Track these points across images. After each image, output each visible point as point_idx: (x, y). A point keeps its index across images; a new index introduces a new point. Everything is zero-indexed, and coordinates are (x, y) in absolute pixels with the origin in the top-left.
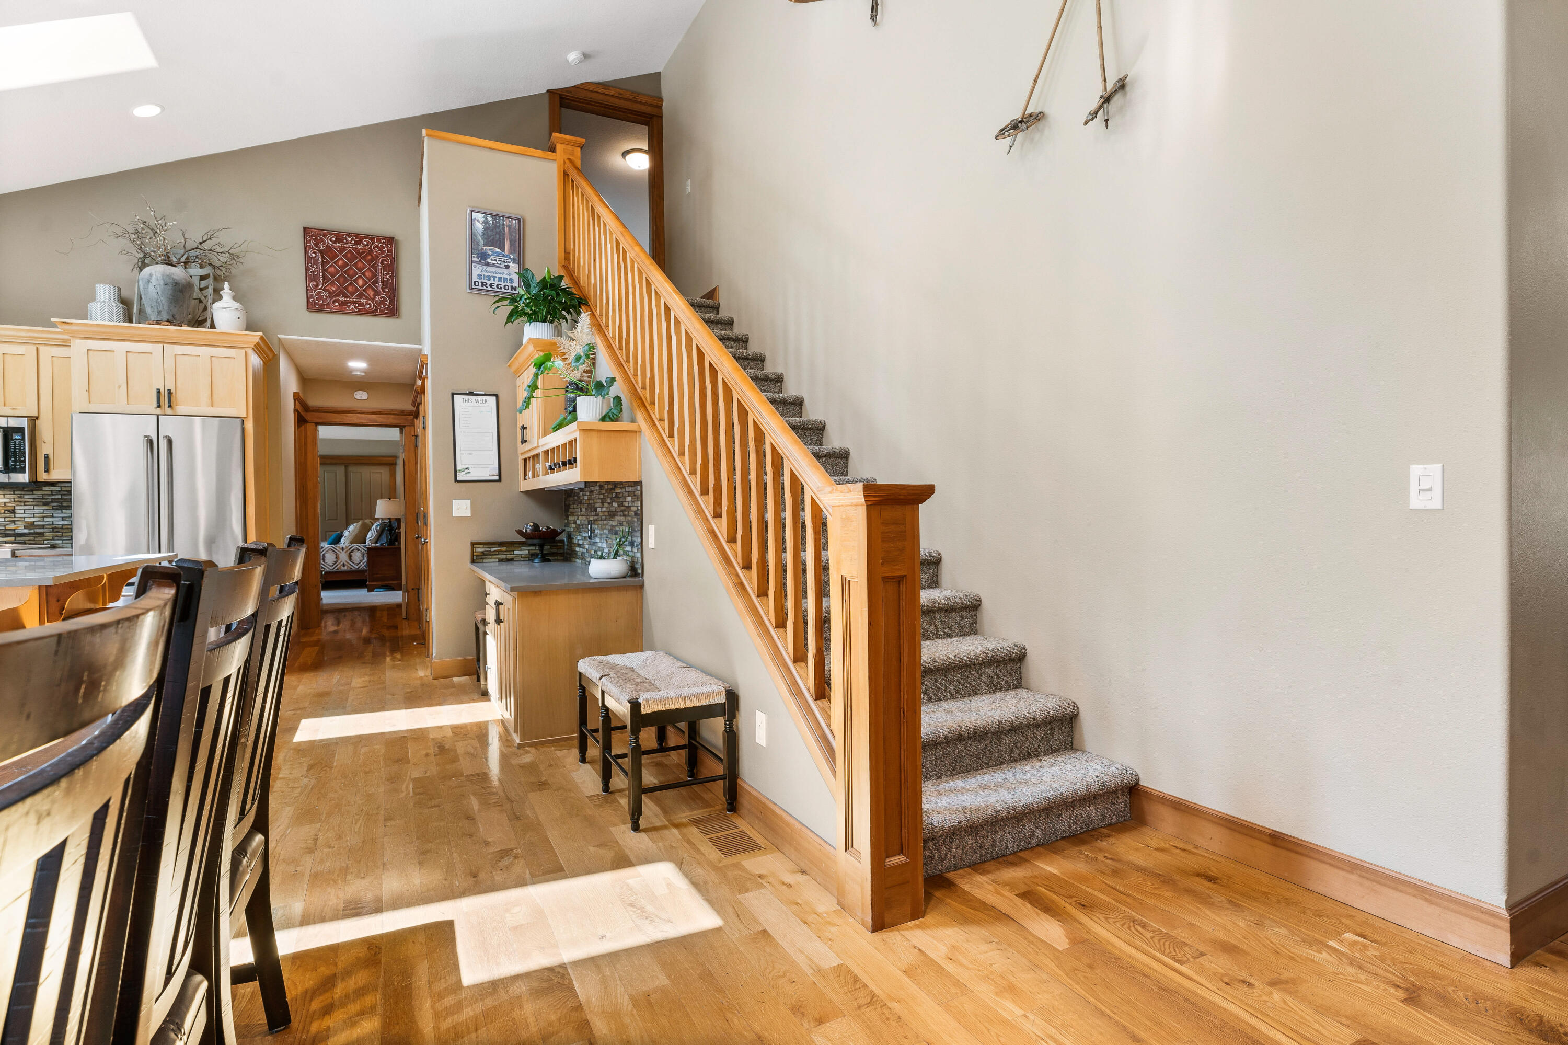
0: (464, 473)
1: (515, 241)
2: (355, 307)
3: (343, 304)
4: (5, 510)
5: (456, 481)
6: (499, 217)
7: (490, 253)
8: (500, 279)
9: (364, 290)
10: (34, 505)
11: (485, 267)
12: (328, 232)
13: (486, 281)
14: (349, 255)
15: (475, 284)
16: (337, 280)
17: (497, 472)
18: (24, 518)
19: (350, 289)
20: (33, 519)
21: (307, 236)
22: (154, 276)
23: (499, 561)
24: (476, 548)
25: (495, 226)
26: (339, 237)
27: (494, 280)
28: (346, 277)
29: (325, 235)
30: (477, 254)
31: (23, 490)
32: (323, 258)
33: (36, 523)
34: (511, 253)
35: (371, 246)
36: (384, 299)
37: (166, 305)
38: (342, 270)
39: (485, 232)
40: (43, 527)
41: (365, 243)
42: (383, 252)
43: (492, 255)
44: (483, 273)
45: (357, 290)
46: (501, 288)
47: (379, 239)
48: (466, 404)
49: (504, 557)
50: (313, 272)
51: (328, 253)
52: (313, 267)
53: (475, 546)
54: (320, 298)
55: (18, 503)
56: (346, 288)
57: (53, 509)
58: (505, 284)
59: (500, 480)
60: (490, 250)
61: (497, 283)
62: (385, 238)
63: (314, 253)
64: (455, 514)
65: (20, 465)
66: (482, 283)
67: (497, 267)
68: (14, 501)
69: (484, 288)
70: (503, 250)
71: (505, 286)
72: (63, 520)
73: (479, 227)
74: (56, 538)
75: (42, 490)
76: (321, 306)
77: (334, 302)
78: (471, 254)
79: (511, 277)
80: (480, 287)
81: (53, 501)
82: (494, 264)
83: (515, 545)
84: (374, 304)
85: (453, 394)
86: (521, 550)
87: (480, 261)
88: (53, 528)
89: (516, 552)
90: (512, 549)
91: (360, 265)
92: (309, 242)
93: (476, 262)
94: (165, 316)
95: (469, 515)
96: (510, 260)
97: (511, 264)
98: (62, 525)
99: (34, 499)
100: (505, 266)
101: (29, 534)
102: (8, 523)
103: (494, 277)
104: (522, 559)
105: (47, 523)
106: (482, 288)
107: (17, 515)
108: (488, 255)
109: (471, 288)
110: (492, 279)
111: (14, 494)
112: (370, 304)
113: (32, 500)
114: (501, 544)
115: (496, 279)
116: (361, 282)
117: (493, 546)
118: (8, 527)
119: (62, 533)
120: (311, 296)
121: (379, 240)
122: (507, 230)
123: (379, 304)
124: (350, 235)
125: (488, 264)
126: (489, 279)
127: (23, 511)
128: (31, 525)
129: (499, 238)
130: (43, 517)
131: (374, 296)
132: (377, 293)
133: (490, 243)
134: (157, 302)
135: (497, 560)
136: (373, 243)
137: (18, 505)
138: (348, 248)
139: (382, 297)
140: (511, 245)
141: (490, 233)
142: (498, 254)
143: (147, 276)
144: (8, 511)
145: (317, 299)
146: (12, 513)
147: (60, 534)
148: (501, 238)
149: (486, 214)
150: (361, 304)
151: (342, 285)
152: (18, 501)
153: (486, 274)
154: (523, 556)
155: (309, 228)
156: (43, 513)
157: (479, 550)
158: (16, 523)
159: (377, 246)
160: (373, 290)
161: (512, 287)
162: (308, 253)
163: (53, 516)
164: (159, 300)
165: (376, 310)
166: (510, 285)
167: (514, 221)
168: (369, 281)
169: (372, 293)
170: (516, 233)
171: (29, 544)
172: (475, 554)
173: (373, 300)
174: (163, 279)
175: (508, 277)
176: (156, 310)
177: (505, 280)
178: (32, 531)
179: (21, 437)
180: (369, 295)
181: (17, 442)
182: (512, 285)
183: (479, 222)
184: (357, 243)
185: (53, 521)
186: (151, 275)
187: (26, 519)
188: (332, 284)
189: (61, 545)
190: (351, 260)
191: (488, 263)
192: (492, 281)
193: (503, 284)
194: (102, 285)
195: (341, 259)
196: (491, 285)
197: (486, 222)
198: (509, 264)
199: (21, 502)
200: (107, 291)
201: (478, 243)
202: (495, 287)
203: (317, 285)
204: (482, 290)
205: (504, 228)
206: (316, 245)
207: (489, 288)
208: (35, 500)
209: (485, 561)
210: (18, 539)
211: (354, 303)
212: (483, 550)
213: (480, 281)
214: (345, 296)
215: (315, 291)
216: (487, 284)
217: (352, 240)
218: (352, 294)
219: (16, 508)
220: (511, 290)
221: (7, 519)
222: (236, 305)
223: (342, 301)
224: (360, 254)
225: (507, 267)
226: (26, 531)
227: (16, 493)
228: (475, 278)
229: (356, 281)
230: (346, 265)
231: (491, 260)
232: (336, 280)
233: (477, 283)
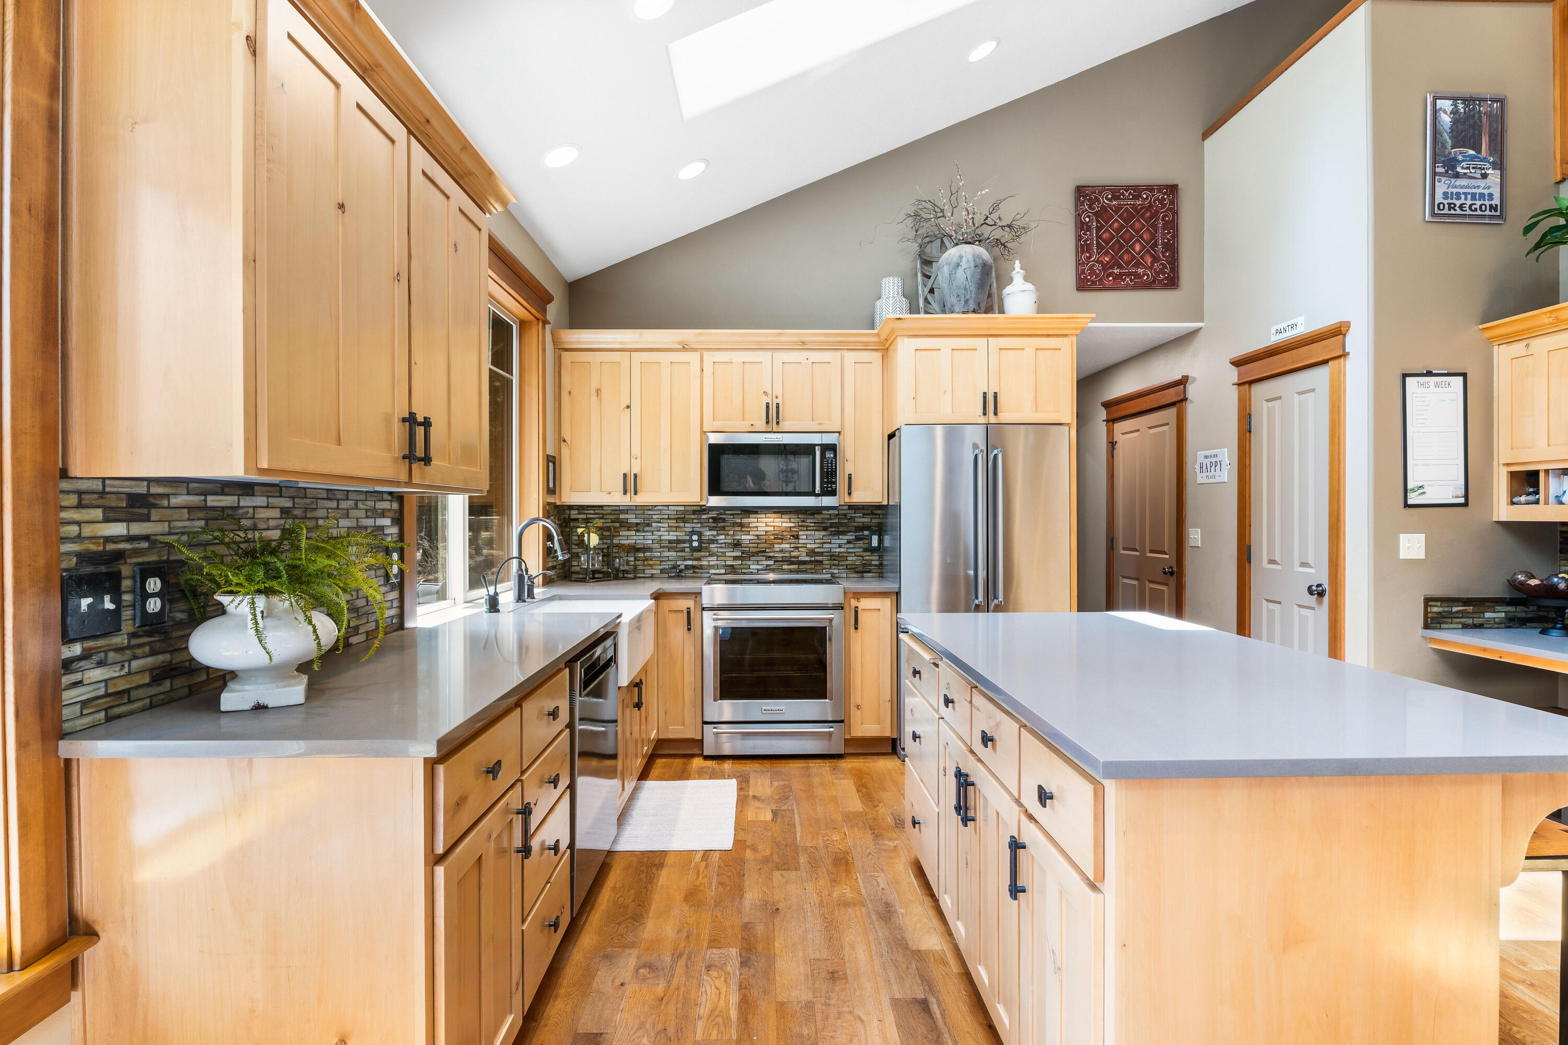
0: (1417, 493)
1: (1497, 135)
2: (1131, 280)
3: (1118, 277)
4: (791, 536)
5: (1406, 505)
6: (1474, 101)
7: (1460, 158)
8: (1474, 196)
9: (1141, 257)
10: (815, 530)
11: (1453, 180)
12: (1103, 188)
13: (1454, 201)
14: (1125, 215)
15: (1439, 208)
16: (1112, 248)
17: (1462, 492)
18: (806, 544)
19: (1126, 257)
20: (814, 546)
21: (1080, 198)
22: (964, 257)
23: (1463, 628)
24: (1431, 606)
25: (1469, 115)
26: (1116, 192)
27: (1466, 199)
28: (1120, 245)
29: (1100, 192)
30: (1443, 162)
31: (804, 514)
32: (1098, 222)
33: (816, 550)
34: (1490, 155)
35: (1151, 199)
36: (1164, 266)
37: (973, 289)
38: (1117, 234)
39: (1454, 128)
40: (821, 554)
41: (1145, 196)
42: (1164, 206)
43: (1463, 161)
44: (1450, 190)
45: (1134, 257)
46: (1476, 210)
47: (1160, 188)
48: (1422, 390)
49: (1470, 621)
50: (1086, 240)
51: (1102, 214)
52: (1086, 235)
53: (1430, 603)
54: (1093, 272)
55: (802, 528)
56: (1121, 257)
57: (831, 535)
58: (1482, 202)
59: (1466, 504)
60: (1460, 153)
61: (1469, 202)
62: (1166, 186)
63: (1088, 217)
64: (1403, 555)
65: (831, 487)
66: (1449, 204)
67: (1471, 178)
68: (799, 526)
69: (1452, 212)
70: (1479, 152)
71: (1481, 206)
72: (840, 547)
73: (1446, 119)
74: (833, 567)
75: (821, 513)
76: (1094, 283)
77: (1108, 276)
78: (1434, 162)
79: (1490, 191)
80: (1446, 211)
81: (832, 525)
82: (1465, 174)
83: (1487, 604)
84: (1152, 274)
85: (1405, 376)
86: (1495, 612)
87: (1447, 172)
88: (831, 556)
89: (1487, 615)
90: (1482, 609)
91: (1137, 226)
92: (1082, 204)
93: (1441, 174)
94: (972, 306)
95: (1422, 555)
96: (1488, 165)
97: (1490, 171)
98: (839, 552)
99: (815, 523)
100: (1482, 174)
101: (811, 562)
102: (792, 549)
103: (1466, 194)
104: (1496, 626)
105: (826, 550)
106: (1450, 212)
107: (801, 541)
108: (1458, 161)
109: (1433, 214)
110: (1463, 196)
111: (798, 518)
112: (1147, 275)
113: (813, 525)
114: (1467, 602)
115: (1469, 197)
116: (1137, 247)
117: (1456, 604)
118: (793, 554)
119: (839, 561)
120: (1083, 272)
121: (1160, 190)
122: (1484, 119)
123: (1158, 274)
124: (1127, 188)
125: (1457, 176)
126: (1459, 198)
127: (805, 537)
128: (811, 552)
129: (1474, 134)
130: (823, 543)
131: (1152, 263)
132: (1155, 259)
133: (1462, 143)
134: (965, 289)
135: (1460, 626)
136: (1153, 195)
137: (801, 530)
138: (1125, 205)
139: (1162, 264)
140: (1491, 141)
141: (1460, 127)
142: (1472, 158)
143: (955, 259)
144: (793, 536)
145: (1089, 274)
146: (796, 539)
147: (836, 562)
148: (1477, 132)
149: (1455, 99)
150: (1137, 276)
151: (1117, 254)
152: (802, 526)
153: (1455, 191)
154: (1497, 620)
155: (1083, 187)
156: (822, 539)
157: (1435, 609)
158: (800, 549)
159: (1157, 199)
160: (1152, 255)
161: (1491, 206)
162: (1081, 218)
163: (830, 543)
164: (968, 287)
165: (1154, 282)
166: (1487, 203)
167: (1495, 105)
168: (1148, 245)
169: (1149, 260)
170: (1497, 123)
171: (812, 573)
172: (1429, 615)
173: (1151, 268)
174: (974, 260)
175: (1486, 192)
176: (963, 300)
177: (1482, 196)
178: (813, 559)
179: (832, 456)
180: (1146, 263)
181: (830, 462)
182: (1491, 203)
183: (1445, 112)
184: (1136, 198)
185: (830, 548)
186: (961, 257)
187: (808, 546)
188: (1107, 253)
189: (837, 575)
190: (1127, 221)
191: (1458, 173)
192: (1462, 201)
193: (1478, 203)
194: (891, 279)
195: (1116, 220)
196: (1461, 207)
197: (1455, 112)
198: (1488, 172)
199: (804, 526)
200: (896, 284)
201: (1444, 146)
202: (1467, 208)
203: (1090, 257)
204: (1449, 215)
205: (1480, 117)
206: (1090, 207)
207: (1459, 212)
208: (817, 525)
209: (1443, 626)
210: (801, 567)
211: (1129, 274)
212: (1441, 609)
213: (1445, 202)
214: (1120, 267)
215: (1087, 264)
216: (1455, 205)
217: (1129, 195)
218: (1128, 263)
219: (801, 533)
220: (1490, 211)
221: (792, 545)
222: (1029, 286)
223: (1116, 274)
224: (1138, 211)
225: (1484, 176)
226: (808, 559)
227: (800, 516)
228: (1439, 198)
229: (1132, 247)
230: (1122, 227)
231: (1463, 168)
232: (1110, 248)
233: (1442, 206)
